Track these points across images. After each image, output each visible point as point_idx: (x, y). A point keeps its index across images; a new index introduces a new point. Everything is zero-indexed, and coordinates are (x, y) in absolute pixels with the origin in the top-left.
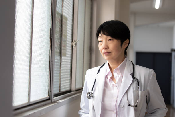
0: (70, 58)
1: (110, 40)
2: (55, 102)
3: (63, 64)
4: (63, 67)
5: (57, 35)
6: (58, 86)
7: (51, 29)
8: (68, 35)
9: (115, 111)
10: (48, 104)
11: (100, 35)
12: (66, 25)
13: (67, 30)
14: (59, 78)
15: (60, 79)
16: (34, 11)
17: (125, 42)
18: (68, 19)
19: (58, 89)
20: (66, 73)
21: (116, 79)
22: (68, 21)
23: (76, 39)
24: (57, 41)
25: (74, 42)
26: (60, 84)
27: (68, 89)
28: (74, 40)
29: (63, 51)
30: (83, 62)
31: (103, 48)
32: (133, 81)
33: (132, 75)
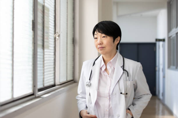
0: (53, 51)
1: (104, 37)
2: (39, 97)
3: (46, 57)
4: (46, 60)
5: (39, 27)
6: (42, 80)
7: (33, 20)
8: (50, 26)
9: (108, 98)
10: (32, 99)
12: (48, 16)
13: (49, 21)
14: (42, 71)
15: (44, 73)
18: (50, 10)
19: (42, 83)
20: (50, 67)
21: (109, 71)
22: (50, 12)
23: (59, 30)
24: (39, 33)
25: (56, 34)
26: (44, 78)
27: (52, 83)
28: (56, 32)
29: (45, 44)
30: (67, 54)
31: (98, 43)
32: (123, 73)
33: (122, 67)
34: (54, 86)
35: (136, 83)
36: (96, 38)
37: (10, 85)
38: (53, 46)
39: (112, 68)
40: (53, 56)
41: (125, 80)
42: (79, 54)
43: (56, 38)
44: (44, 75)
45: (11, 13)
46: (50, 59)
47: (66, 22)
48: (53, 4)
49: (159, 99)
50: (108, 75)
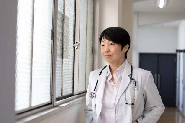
0: (72, 60)
1: (112, 44)
2: (57, 106)
3: (65, 67)
4: (65, 69)
5: (59, 36)
6: (60, 89)
7: (52, 30)
8: (70, 35)
9: (114, 109)
10: (49, 108)
11: (103, 40)
12: (68, 26)
13: (69, 31)
14: (61, 81)
15: (62, 82)
16: (34, 11)
17: (125, 47)
18: (70, 19)
19: (60, 92)
20: (69, 76)
21: (115, 80)
22: (70, 22)
23: (78, 40)
24: (59, 42)
25: (76, 43)
26: (62, 88)
27: (71, 92)
29: (64, 53)
31: (105, 51)
32: (130, 82)
33: (130, 76)
34: (72, 95)
35: (146, 93)
36: (103, 45)
37: (28, 94)
38: (72, 55)
39: (119, 77)
40: (72, 65)
41: (132, 89)
42: (98, 64)
43: (75, 48)
44: (62, 85)
45: (31, 23)
46: (69, 68)
47: (86, 32)
48: (73, 14)
49: (179, 111)
50: (115, 84)
